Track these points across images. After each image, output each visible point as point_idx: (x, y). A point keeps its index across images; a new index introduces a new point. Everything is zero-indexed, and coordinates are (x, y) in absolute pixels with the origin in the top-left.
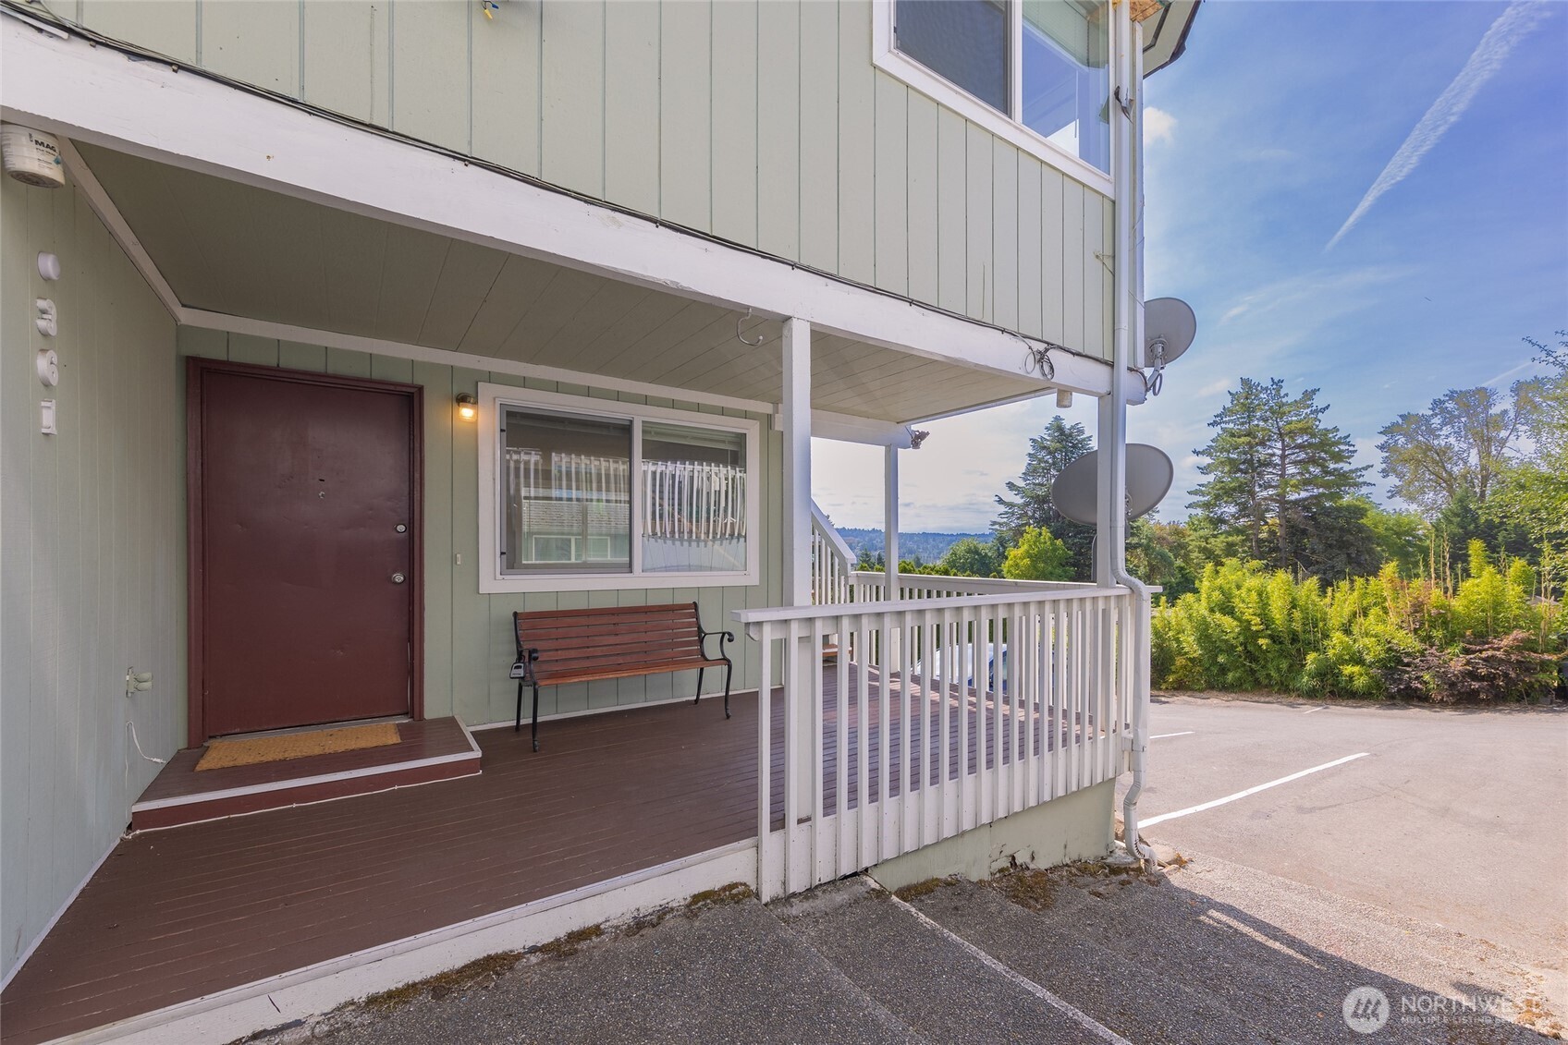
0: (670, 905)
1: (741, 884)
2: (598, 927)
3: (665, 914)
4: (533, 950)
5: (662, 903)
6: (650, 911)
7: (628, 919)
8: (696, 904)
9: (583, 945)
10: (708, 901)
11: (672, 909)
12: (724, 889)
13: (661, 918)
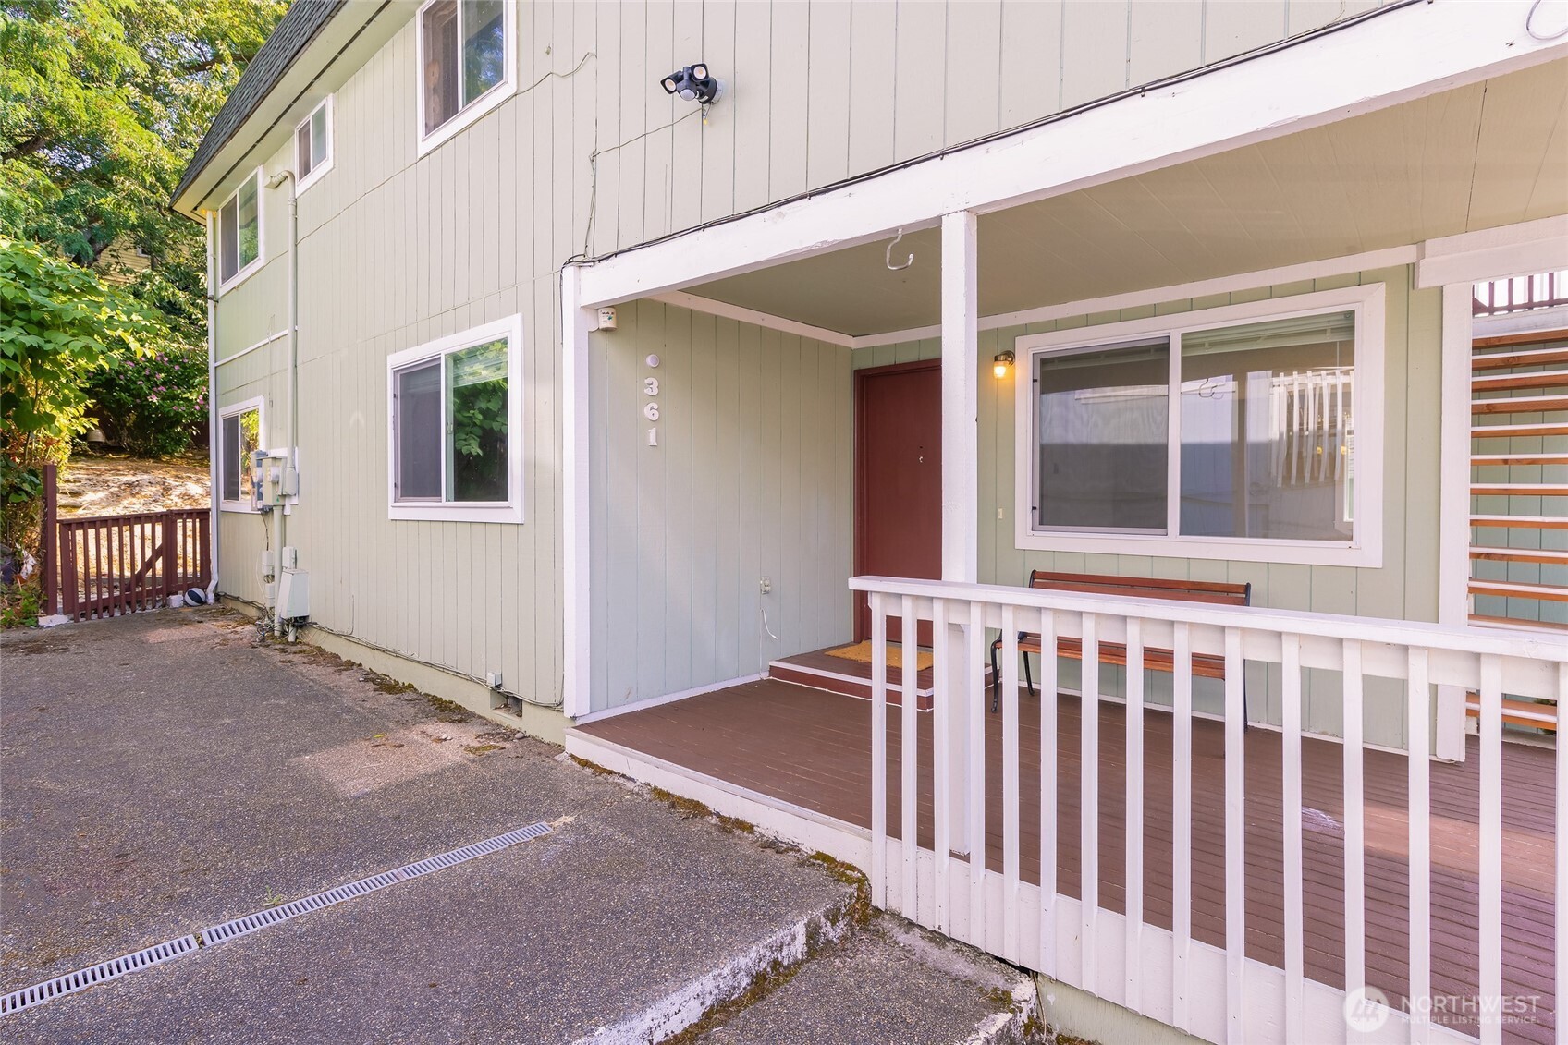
0: (800, 846)
1: (860, 872)
2: (752, 826)
3: (791, 850)
4: (718, 815)
5: (796, 840)
6: (786, 840)
7: (770, 835)
8: (816, 860)
9: (737, 832)
10: (825, 865)
11: (799, 850)
12: (843, 864)
13: (787, 850)
